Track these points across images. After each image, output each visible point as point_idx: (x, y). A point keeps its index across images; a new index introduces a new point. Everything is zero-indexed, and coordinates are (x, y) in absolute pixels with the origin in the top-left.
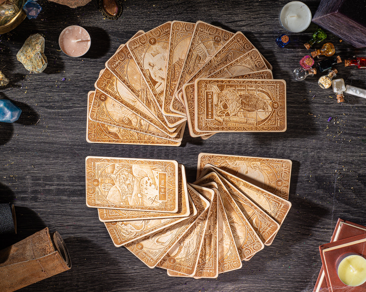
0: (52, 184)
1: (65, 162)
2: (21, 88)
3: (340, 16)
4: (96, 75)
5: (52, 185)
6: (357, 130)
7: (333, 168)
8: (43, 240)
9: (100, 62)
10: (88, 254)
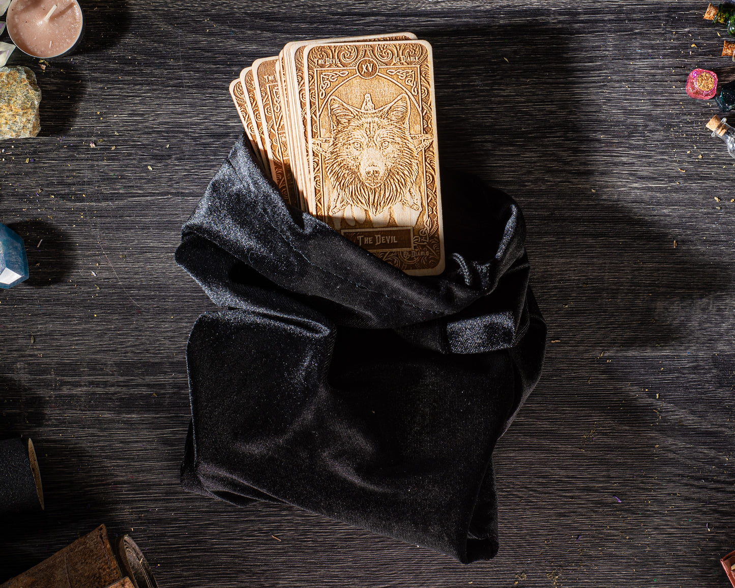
0: (77, 382)
1: (109, 330)
2: (3, 151)
4: (180, 118)
5: (76, 385)
8: (93, 556)
9: (189, 87)
10: (165, 552)
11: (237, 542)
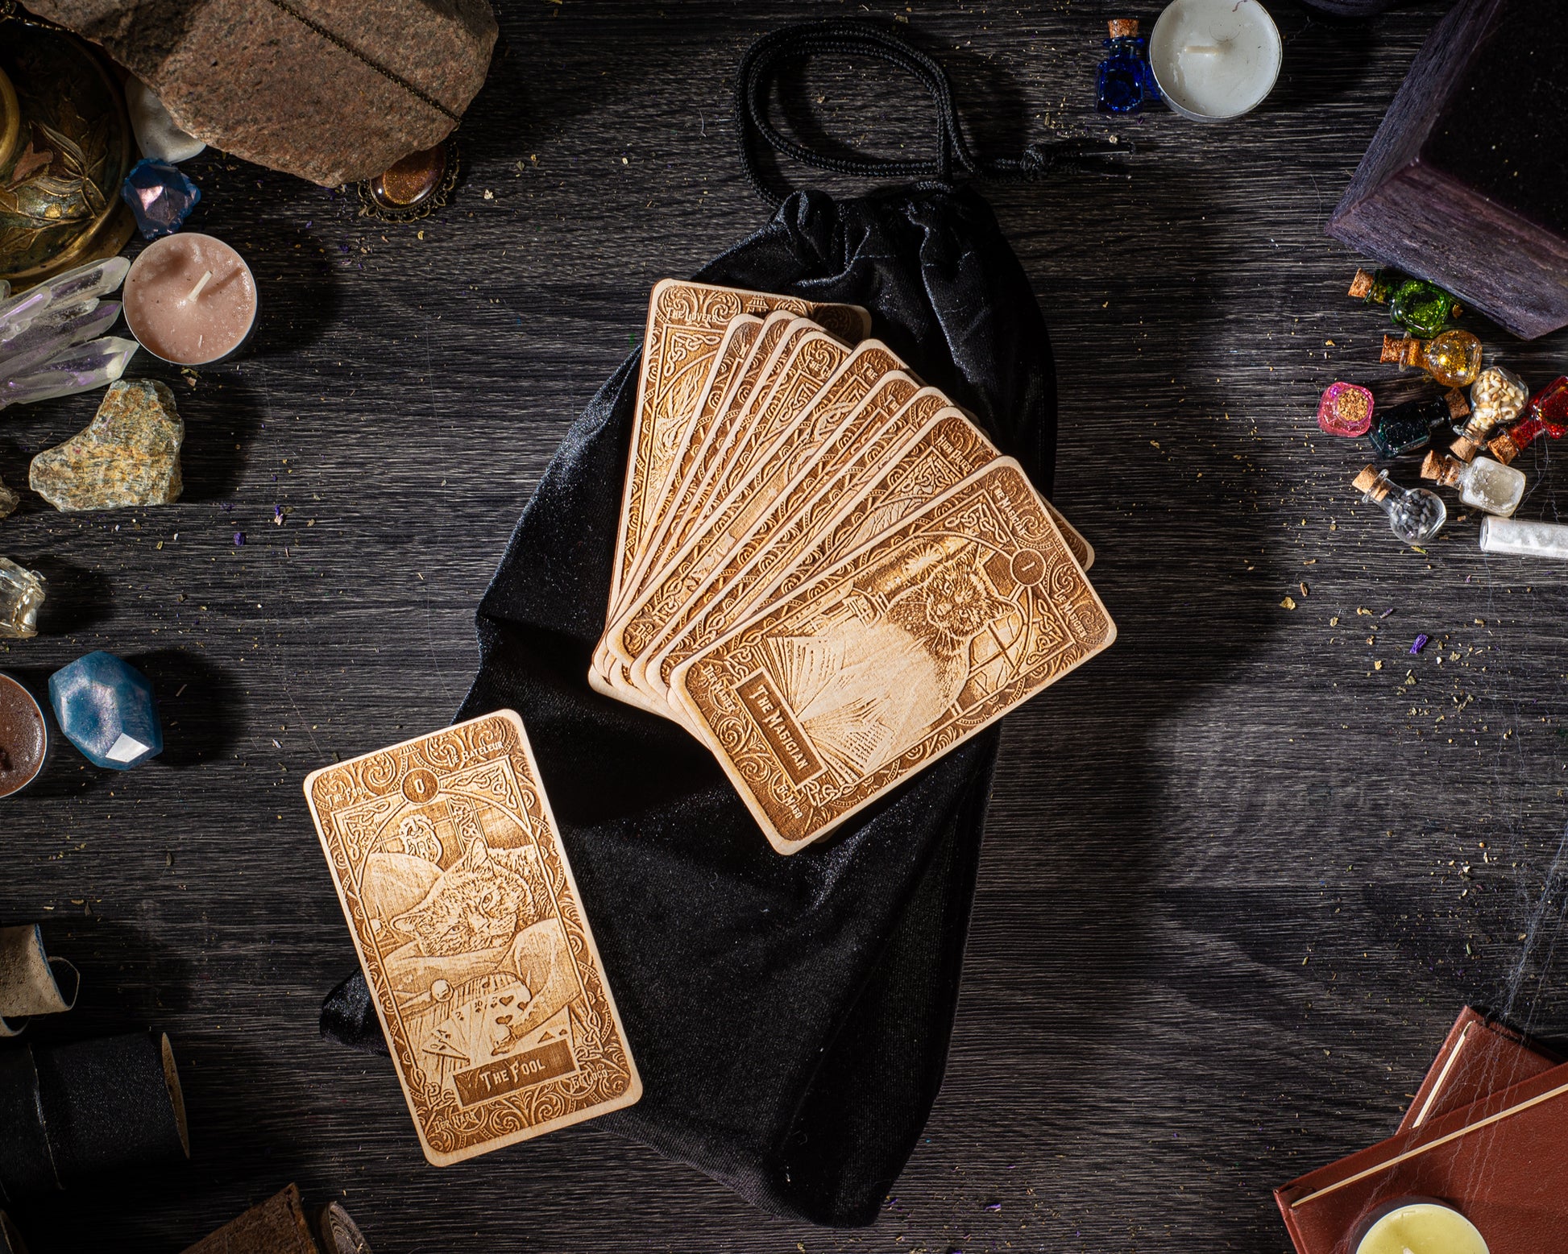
0: (248, 933)
2: (117, 528)
3: (1430, 180)
4: (428, 470)
5: (246, 939)
6: (1536, 690)
7: (1437, 853)
8: (275, 1238)
9: (444, 415)
10: (403, 1233)
11: (529, 1214)
